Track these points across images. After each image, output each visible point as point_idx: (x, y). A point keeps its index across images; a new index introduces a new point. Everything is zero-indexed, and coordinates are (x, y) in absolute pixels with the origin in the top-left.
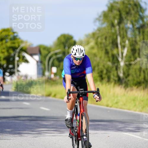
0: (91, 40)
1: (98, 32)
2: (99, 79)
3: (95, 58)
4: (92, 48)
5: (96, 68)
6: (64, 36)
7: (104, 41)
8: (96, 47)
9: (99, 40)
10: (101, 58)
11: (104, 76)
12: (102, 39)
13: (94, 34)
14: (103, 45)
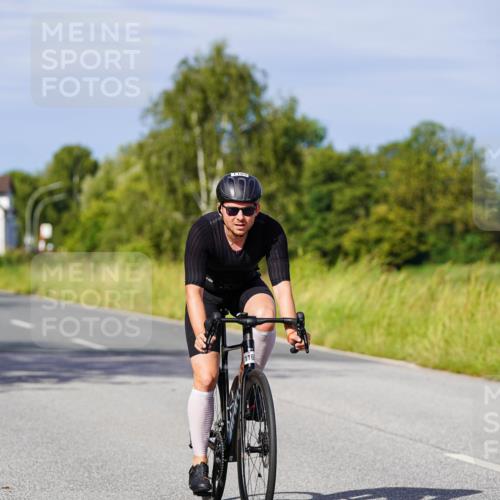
0: (133, 159)
1: (151, 141)
2: (152, 251)
3: (145, 203)
4: (137, 179)
5: (147, 228)
6: (68, 150)
7: (164, 162)
8: (145, 176)
9: (154, 160)
10: (157, 203)
11: (164, 245)
12: (160, 158)
13: (141, 146)
14: (162, 173)
